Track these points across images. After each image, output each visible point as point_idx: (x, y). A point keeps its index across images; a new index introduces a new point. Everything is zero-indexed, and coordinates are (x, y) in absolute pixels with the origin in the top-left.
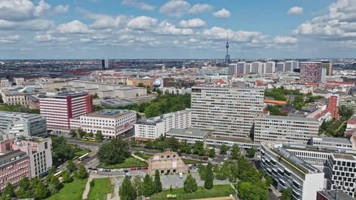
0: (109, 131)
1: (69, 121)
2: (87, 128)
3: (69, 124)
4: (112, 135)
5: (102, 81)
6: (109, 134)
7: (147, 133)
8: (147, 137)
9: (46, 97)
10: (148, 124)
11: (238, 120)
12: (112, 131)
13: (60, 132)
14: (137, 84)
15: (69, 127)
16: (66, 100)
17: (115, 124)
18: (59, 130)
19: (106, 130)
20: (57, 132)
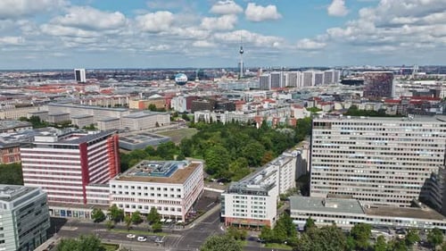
0: (170, 206)
1: (84, 190)
2: (124, 203)
3: (85, 195)
4: (176, 213)
5: (91, 103)
6: (169, 213)
7: (249, 209)
8: (249, 217)
9: (35, 146)
10: (250, 193)
11: (397, 174)
12: (176, 207)
13: (69, 212)
14: (147, 106)
15: (85, 201)
16: (78, 151)
17: (181, 193)
18: (66, 209)
19: (163, 206)
20: (63, 212)
